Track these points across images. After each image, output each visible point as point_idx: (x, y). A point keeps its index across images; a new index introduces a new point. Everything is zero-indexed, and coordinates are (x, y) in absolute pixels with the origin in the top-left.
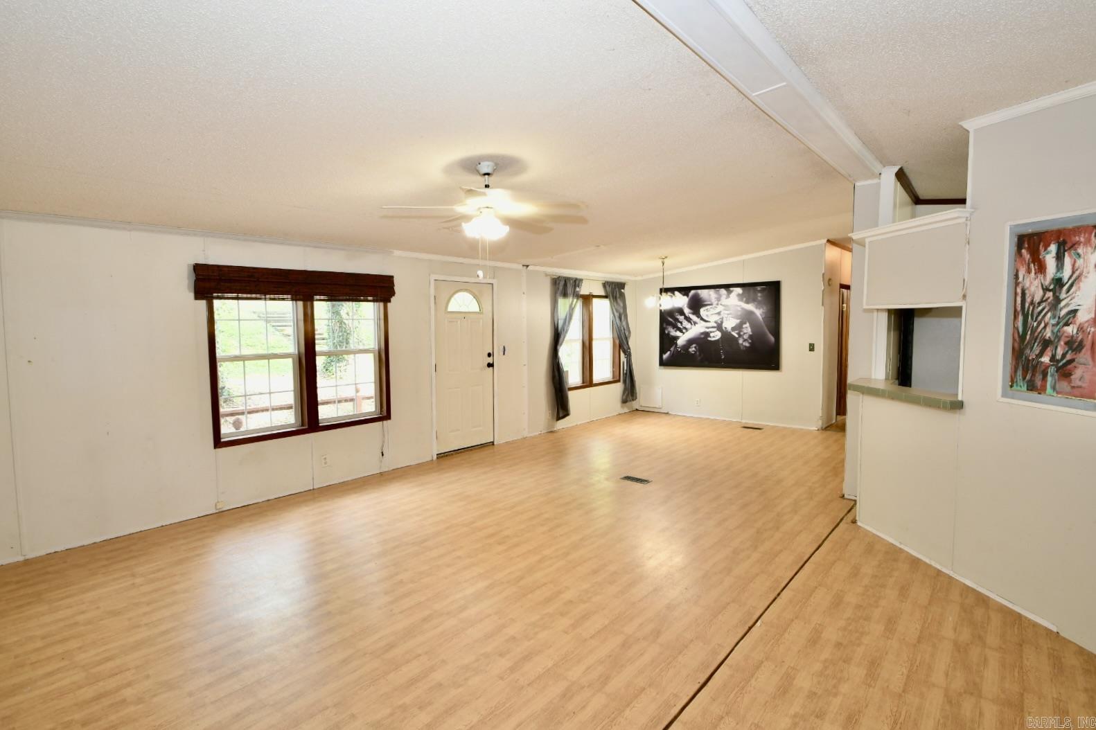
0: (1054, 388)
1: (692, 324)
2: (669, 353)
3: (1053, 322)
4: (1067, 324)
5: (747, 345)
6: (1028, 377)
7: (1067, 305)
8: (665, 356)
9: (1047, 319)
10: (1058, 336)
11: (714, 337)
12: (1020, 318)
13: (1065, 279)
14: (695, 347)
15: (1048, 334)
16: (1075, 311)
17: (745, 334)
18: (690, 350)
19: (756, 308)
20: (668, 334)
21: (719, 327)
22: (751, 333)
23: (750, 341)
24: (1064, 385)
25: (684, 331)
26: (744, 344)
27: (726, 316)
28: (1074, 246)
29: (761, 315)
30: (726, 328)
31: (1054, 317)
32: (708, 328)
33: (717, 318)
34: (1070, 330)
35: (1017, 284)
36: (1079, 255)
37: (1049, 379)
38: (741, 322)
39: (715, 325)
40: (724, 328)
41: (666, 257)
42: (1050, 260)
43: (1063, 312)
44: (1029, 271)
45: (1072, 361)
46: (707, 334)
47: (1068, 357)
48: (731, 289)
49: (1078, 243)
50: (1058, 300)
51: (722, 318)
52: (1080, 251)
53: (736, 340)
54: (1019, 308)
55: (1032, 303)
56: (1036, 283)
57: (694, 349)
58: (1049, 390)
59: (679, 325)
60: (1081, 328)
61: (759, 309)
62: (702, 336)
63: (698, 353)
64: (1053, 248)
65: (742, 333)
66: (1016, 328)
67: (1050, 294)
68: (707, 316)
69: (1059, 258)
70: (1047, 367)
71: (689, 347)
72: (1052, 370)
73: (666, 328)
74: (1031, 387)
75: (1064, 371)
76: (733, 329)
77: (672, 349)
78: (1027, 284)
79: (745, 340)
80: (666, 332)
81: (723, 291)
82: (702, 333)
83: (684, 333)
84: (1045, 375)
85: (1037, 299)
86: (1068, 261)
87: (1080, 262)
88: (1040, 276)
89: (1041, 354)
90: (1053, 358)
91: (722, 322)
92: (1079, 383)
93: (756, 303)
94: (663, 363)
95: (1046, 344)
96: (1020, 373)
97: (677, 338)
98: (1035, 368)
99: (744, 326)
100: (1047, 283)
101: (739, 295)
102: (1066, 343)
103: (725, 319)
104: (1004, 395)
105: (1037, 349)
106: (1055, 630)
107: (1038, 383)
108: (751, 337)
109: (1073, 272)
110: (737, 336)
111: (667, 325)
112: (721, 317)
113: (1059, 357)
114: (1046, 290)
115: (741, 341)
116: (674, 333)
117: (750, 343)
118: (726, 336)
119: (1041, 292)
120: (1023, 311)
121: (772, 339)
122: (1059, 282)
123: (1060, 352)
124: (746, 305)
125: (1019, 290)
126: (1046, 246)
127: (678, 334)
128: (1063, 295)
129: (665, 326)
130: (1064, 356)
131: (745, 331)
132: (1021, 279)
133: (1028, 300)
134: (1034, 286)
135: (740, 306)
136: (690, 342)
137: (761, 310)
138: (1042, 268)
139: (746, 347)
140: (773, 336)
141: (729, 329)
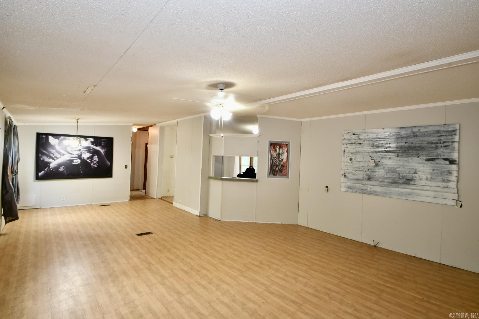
0: (279, 175)
1: (61, 155)
2: (43, 171)
3: (278, 161)
4: (281, 162)
5: (96, 166)
6: (273, 173)
7: (281, 158)
8: (40, 174)
9: (277, 161)
10: (279, 164)
11: (76, 162)
12: (271, 160)
13: (281, 153)
14: (63, 168)
15: (277, 164)
16: (283, 159)
17: (94, 161)
18: (60, 169)
19: (101, 149)
20: (43, 160)
21: (80, 157)
22: (98, 161)
23: (97, 164)
24: (281, 174)
25: (55, 159)
26: (94, 166)
27: (84, 152)
28: (282, 147)
29: (103, 152)
30: (83, 158)
31: (278, 160)
32: (72, 157)
33: (78, 152)
34: (282, 163)
35: (270, 153)
36: (283, 149)
37: (278, 173)
38: (92, 155)
39: (77, 156)
40: (82, 158)
41: (79, 119)
42: (278, 149)
43: (280, 160)
44: (273, 151)
45: (282, 169)
46: (72, 161)
47: (282, 168)
48: (87, 138)
49: (283, 147)
50: (279, 157)
51: (82, 153)
52: (283, 148)
53: (89, 164)
54: (271, 158)
55: (274, 157)
56: (275, 153)
57: (62, 169)
58: (278, 175)
59: (52, 155)
60: (284, 163)
61: (103, 149)
62: (68, 162)
63: (65, 171)
64: (278, 147)
65: (93, 161)
66: (270, 163)
67: (277, 156)
68: (72, 151)
69: (279, 149)
70: (277, 170)
71: (59, 168)
72: (278, 171)
73: (41, 157)
74: (274, 175)
75: (281, 171)
76: (88, 158)
77: (46, 169)
78: (273, 153)
79: (95, 164)
80: (42, 159)
81: (82, 139)
82: (68, 160)
83: (55, 160)
84: (277, 172)
85: (275, 157)
86: (281, 150)
87: (283, 150)
88: (276, 152)
89: (276, 168)
90: (279, 169)
91: (81, 155)
92: (284, 173)
93: (101, 147)
94: (38, 178)
95: (277, 166)
96: (271, 172)
97: (50, 163)
98: (275, 171)
99: (94, 157)
100: (277, 153)
101: (92, 142)
102: (281, 166)
103: (83, 153)
104: (268, 177)
105: (275, 167)
106: (281, 223)
107: (276, 174)
108: (98, 162)
109: (282, 152)
110: (90, 162)
111: (42, 155)
112: (80, 152)
113: (280, 168)
114: (277, 155)
115: (92, 164)
116: (47, 160)
117: (97, 165)
118: (83, 161)
119: (276, 155)
120: (272, 159)
121: (109, 163)
122: (279, 154)
123: (280, 167)
124: (96, 147)
125: (271, 154)
126: (277, 146)
127: (51, 160)
128: (280, 156)
129: (40, 155)
130: (281, 168)
131: (95, 160)
132: (271, 152)
133: (273, 157)
134: (274, 154)
135: (92, 147)
136: (60, 165)
137: (104, 150)
138: (276, 151)
139: (95, 167)
140: (109, 162)
141: (86, 158)
